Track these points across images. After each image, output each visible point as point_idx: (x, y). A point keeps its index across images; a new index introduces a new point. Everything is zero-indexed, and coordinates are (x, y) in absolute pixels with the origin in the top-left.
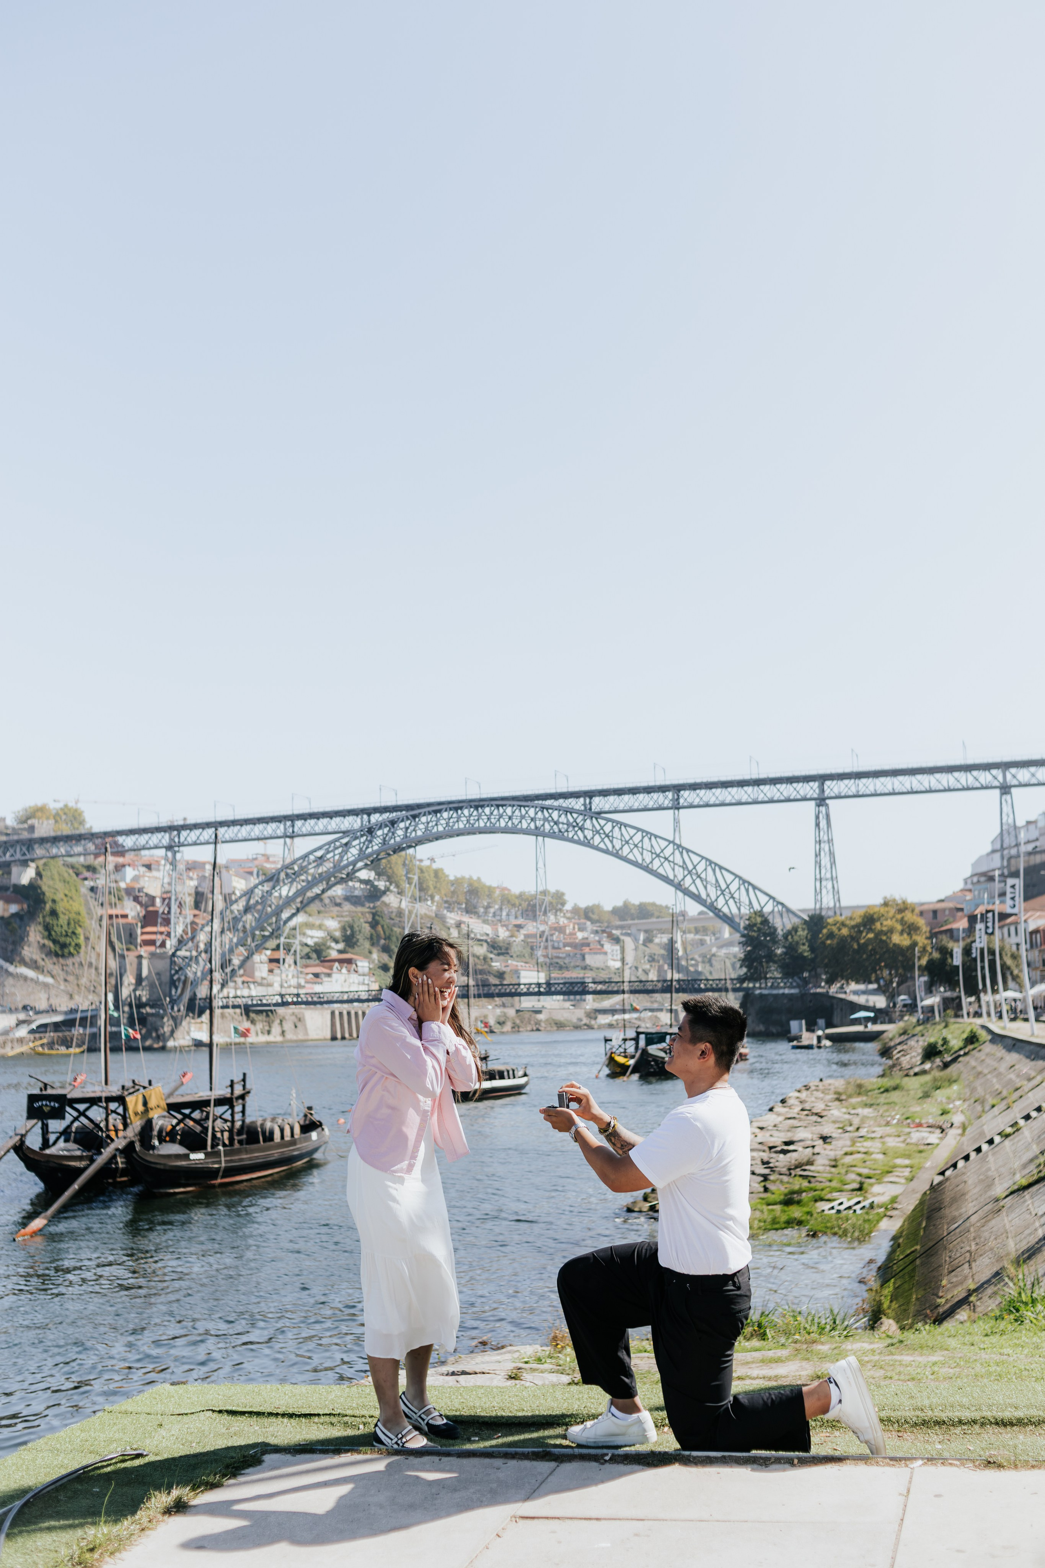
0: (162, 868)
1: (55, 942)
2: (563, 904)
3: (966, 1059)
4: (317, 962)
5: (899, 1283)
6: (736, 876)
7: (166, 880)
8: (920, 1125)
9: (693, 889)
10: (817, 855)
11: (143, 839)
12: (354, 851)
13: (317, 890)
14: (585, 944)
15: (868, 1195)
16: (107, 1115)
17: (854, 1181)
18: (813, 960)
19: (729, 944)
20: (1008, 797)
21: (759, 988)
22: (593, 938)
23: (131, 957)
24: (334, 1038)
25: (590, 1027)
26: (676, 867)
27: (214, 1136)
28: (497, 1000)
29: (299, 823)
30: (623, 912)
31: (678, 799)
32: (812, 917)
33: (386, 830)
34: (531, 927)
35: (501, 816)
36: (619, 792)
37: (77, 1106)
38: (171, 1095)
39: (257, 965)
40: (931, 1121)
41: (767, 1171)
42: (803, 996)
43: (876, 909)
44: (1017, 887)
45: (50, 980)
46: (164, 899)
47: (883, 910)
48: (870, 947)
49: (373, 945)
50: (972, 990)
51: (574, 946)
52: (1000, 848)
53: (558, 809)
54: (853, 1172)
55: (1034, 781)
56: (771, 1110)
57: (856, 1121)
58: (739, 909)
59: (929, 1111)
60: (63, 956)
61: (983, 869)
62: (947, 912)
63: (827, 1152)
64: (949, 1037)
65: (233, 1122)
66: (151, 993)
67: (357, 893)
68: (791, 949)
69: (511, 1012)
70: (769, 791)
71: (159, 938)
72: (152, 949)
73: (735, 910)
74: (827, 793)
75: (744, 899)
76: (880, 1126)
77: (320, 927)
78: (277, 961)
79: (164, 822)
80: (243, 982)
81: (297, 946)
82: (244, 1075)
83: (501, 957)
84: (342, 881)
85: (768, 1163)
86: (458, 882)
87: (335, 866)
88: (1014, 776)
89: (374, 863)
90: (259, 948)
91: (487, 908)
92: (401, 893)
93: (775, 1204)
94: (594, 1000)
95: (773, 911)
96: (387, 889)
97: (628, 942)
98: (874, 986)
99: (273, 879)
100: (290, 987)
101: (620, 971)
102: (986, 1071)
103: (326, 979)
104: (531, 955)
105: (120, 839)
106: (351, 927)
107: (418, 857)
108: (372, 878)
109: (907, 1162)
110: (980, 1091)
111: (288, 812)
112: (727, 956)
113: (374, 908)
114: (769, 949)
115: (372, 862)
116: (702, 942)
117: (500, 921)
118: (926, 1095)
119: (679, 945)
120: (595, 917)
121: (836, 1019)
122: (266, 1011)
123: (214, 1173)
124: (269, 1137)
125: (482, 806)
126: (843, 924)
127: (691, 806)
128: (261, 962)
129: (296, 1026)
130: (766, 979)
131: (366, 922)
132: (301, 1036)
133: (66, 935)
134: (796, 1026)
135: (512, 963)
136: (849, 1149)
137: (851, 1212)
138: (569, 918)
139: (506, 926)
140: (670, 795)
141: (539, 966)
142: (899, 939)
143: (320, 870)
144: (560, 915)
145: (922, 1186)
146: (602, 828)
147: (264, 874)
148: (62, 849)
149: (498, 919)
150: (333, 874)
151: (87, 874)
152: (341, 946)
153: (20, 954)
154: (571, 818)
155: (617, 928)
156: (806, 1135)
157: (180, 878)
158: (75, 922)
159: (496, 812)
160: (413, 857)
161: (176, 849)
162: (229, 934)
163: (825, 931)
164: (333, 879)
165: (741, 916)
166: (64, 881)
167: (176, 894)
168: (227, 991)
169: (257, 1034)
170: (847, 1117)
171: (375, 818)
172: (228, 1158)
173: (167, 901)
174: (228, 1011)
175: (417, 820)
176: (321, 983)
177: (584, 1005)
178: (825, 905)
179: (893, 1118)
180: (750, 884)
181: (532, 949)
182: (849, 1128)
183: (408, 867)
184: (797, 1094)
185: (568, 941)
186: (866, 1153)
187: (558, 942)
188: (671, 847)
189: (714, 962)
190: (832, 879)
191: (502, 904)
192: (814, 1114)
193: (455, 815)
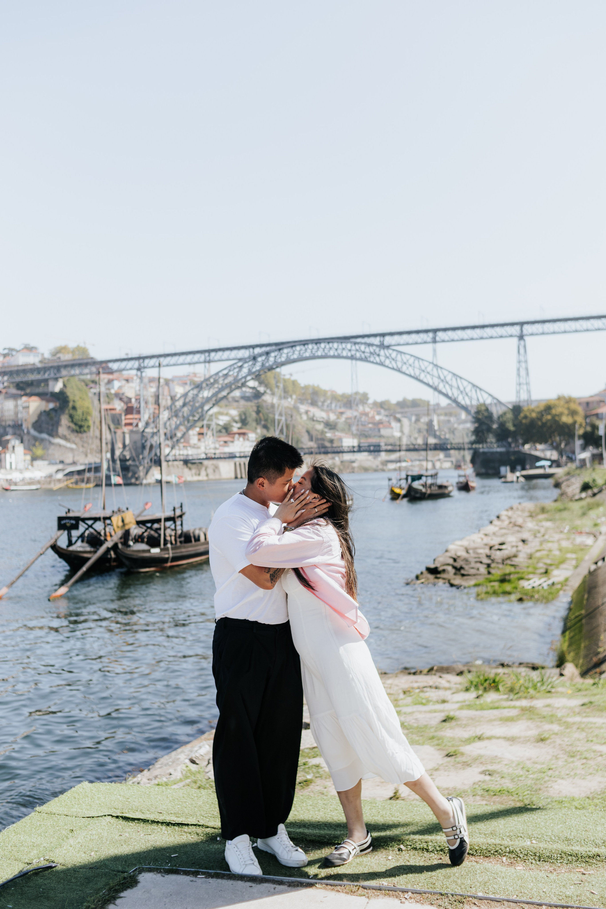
0: (134, 381)
1: (76, 424)
2: (367, 399)
4: (226, 434)
5: (572, 634)
6: (470, 383)
7: (138, 388)
8: (581, 533)
9: (444, 391)
10: (518, 370)
11: (123, 365)
12: (245, 371)
13: (224, 393)
14: (380, 422)
15: (551, 577)
16: (105, 527)
17: (542, 568)
18: (514, 432)
19: (465, 422)
21: (482, 448)
22: (385, 419)
23: (119, 432)
24: (236, 478)
25: (383, 470)
26: (434, 378)
27: (165, 540)
28: (330, 456)
29: (213, 354)
30: (403, 404)
31: (435, 338)
32: (514, 407)
33: (264, 358)
34: (349, 413)
35: (330, 348)
36: (400, 333)
37: (88, 522)
38: (139, 515)
39: (191, 437)
40: (587, 530)
41: (489, 562)
42: (508, 453)
43: (553, 402)
45: (74, 446)
46: (136, 400)
47: (557, 402)
48: (549, 424)
49: (257, 424)
51: (374, 424)
53: (365, 344)
54: (542, 562)
56: (491, 522)
57: (542, 531)
58: (471, 402)
59: (586, 524)
60: (80, 432)
62: (595, 403)
63: (526, 550)
64: (597, 478)
65: (175, 530)
66: (131, 453)
67: (248, 395)
68: (502, 425)
69: (338, 462)
70: (489, 331)
71: (135, 422)
72: (130, 428)
73: (468, 403)
74: (525, 332)
75: (474, 396)
76: (556, 533)
77: (227, 414)
78: (202, 434)
79: (135, 355)
80: (184, 446)
81: (213, 425)
82: (182, 504)
83: (332, 431)
84: (238, 388)
85: (490, 556)
86: (306, 387)
87: (234, 379)
89: (257, 377)
90: (192, 427)
91: (323, 402)
92: (273, 394)
93: (495, 581)
94: (385, 455)
95: (491, 404)
96: (265, 392)
97: (405, 421)
98: (550, 446)
99: (199, 387)
100: (210, 449)
101: (400, 439)
103: (231, 444)
104: (349, 429)
105: (110, 365)
106: (245, 414)
107: (283, 373)
108: (256, 386)
109: (573, 556)
111: (206, 348)
112: (463, 429)
113: (258, 403)
114: (489, 425)
115: (256, 376)
116: (449, 421)
117: (331, 410)
118: (584, 514)
119: (435, 423)
120: (386, 407)
121: (528, 467)
122: (198, 463)
123: (166, 560)
124: (198, 539)
125: (320, 343)
126: (533, 411)
127: (443, 341)
128: (194, 435)
129: (214, 471)
130: (486, 442)
131: (254, 411)
132: (217, 477)
133: (82, 420)
134: (504, 470)
135: (338, 434)
136: (538, 548)
137: (540, 588)
138: (371, 408)
139: (334, 412)
140: (431, 335)
141: (354, 436)
142: (566, 419)
143: (226, 381)
144: (366, 406)
145: (583, 572)
146: (390, 355)
147: (194, 384)
148: (77, 371)
149: (329, 410)
150: (233, 384)
151: (92, 385)
152: (239, 425)
153: (57, 432)
154: (372, 349)
155: (399, 413)
156: (512, 539)
157: (145, 388)
158: (87, 413)
159: (328, 346)
160: (280, 373)
161: (142, 370)
162: (175, 419)
163: (522, 415)
164: (233, 387)
165: (472, 406)
166: (80, 390)
167: (144, 396)
168: (174, 452)
169: (192, 476)
170: (536, 528)
171: (257, 351)
172: (174, 551)
173: (138, 400)
174: (176, 463)
175: (281, 351)
176: (228, 446)
177: (380, 458)
178: (522, 399)
179: (565, 528)
180: (477, 387)
181: (350, 426)
182: (538, 535)
183: (277, 378)
184: (506, 513)
185: (371, 421)
186: (549, 551)
187: (365, 422)
188: (431, 365)
189: (456, 433)
190: (527, 384)
191: (332, 400)
192: (516, 526)
193: (304, 349)
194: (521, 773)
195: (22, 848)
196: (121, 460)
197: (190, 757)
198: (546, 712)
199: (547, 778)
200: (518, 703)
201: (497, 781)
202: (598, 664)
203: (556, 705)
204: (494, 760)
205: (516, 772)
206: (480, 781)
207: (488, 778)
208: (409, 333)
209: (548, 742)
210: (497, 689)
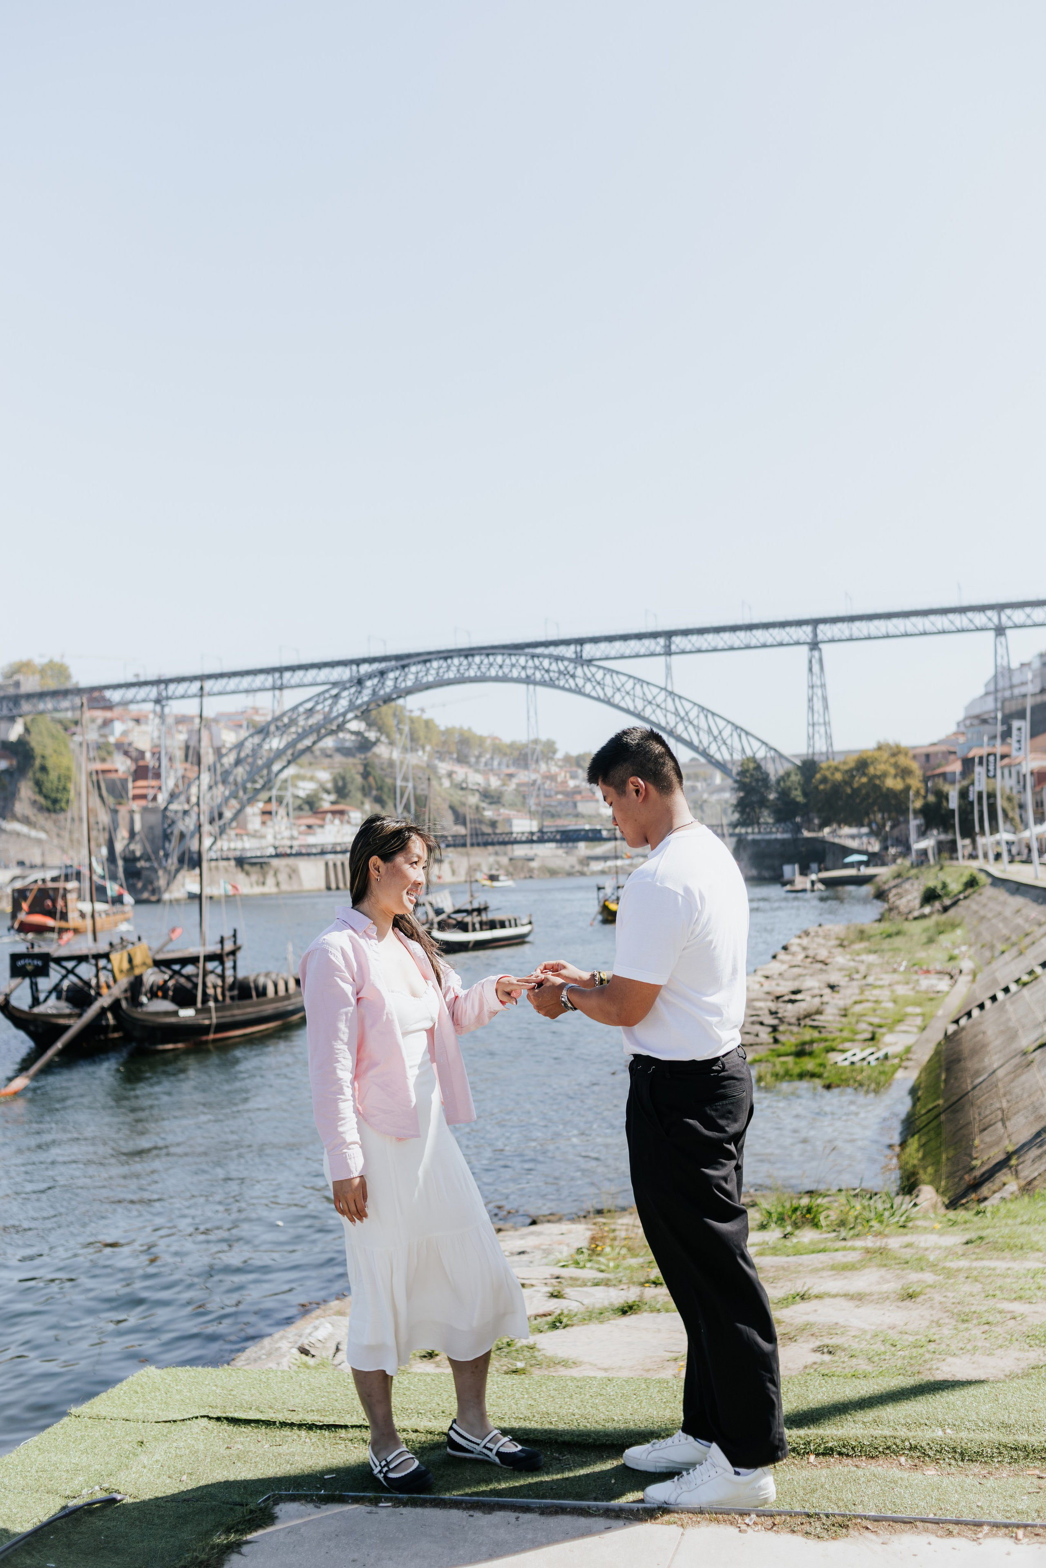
0: (150, 722)
1: (46, 797)
2: (554, 752)
3: (967, 902)
4: (310, 813)
5: (923, 1140)
6: (729, 722)
7: (156, 734)
8: (928, 972)
9: (685, 736)
10: (810, 700)
11: (130, 693)
12: (343, 703)
13: (307, 742)
14: (577, 791)
15: (881, 1046)
16: (98, 971)
17: (864, 1031)
18: (806, 805)
19: (721, 789)
20: (1002, 639)
21: (751, 833)
23: (123, 811)
24: (329, 888)
25: (582, 874)
26: (669, 715)
27: (204, 993)
28: (490, 849)
29: (287, 675)
31: (669, 646)
32: (805, 763)
33: (376, 681)
34: (523, 776)
35: (491, 665)
36: (610, 639)
37: (66, 964)
38: (158, 952)
39: (249, 818)
40: (939, 967)
41: (775, 1022)
42: (795, 841)
43: (870, 754)
44: (1023, 730)
45: (42, 835)
46: (153, 754)
47: (876, 754)
48: (864, 792)
49: (365, 795)
50: (968, 832)
51: (566, 794)
52: (993, 691)
53: (550, 656)
54: (865, 1021)
55: (1029, 622)
56: (774, 957)
57: (863, 969)
58: (732, 755)
59: (935, 956)
60: (55, 811)
61: (977, 711)
62: (940, 756)
63: (836, 1001)
64: (948, 881)
65: (222, 977)
66: (144, 847)
67: (348, 744)
68: (784, 794)
69: (504, 860)
70: (760, 636)
71: (151, 793)
72: (143, 803)
73: (727, 757)
74: (820, 637)
75: (737, 745)
76: (886, 972)
77: (312, 779)
78: (270, 813)
79: (151, 676)
80: (237, 835)
81: (288, 799)
82: (235, 931)
83: (494, 806)
84: (332, 732)
85: (776, 1013)
86: (449, 732)
87: (325, 718)
88: (1009, 618)
89: (365, 714)
90: (251, 801)
91: (478, 757)
92: (392, 743)
93: (786, 1054)
94: (587, 847)
95: (765, 758)
96: (378, 740)
98: (865, 830)
99: (263, 731)
100: (283, 838)
102: (990, 915)
103: (318, 830)
104: (524, 804)
105: (108, 694)
106: (343, 779)
107: (409, 707)
108: (362, 730)
109: (918, 1010)
110: (987, 936)
111: (276, 664)
112: (719, 802)
113: (365, 759)
114: (762, 794)
115: (363, 713)
116: (694, 788)
117: (492, 770)
118: (931, 941)
121: (829, 864)
122: (261, 864)
123: (206, 1030)
124: (262, 993)
125: (473, 655)
126: (837, 769)
127: (683, 652)
128: (254, 815)
129: (290, 877)
130: (759, 824)
131: (358, 773)
132: (295, 887)
133: (57, 790)
134: (789, 870)
135: (504, 812)
136: (858, 998)
137: (865, 1063)
138: (561, 767)
139: (498, 775)
140: (662, 641)
141: (532, 814)
142: (893, 783)
143: (311, 721)
144: (552, 763)
145: (936, 1036)
146: (593, 675)
147: (254, 726)
148: (49, 704)
149: (488, 770)
150: (323, 726)
151: (74, 729)
152: (333, 797)
153: (12, 810)
154: (561, 666)
156: (812, 983)
157: (169, 732)
158: (66, 778)
159: (486, 661)
160: (403, 708)
161: (164, 703)
162: (221, 787)
163: (818, 776)
164: (323, 731)
165: (733, 762)
166: (53, 737)
167: (166, 747)
168: (219, 844)
169: (252, 886)
170: (852, 964)
171: (365, 668)
172: (220, 1014)
173: (157, 755)
174: (222, 864)
175: (406, 670)
176: (314, 834)
177: (576, 852)
178: (817, 750)
179: (900, 964)
180: (742, 729)
181: (524, 797)
182: (856, 976)
183: (398, 716)
184: (797, 941)
185: (560, 789)
186: (876, 1002)
187: (550, 790)
188: (663, 693)
189: (705, 808)
190: (825, 724)
191: (493, 753)
192: (817, 961)
193: (445, 665)
194: (883, 1348)
195: (56, 1474)
196: (125, 860)
197: (299, 1344)
198: (908, 1253)
199: (927, 1356)
200: (859, 1243)
201: (843, 1362)
202: (976, 1186)
203: (922, 1245)
204: (833, 1329)
205: (873, 1347)
206: (815, 1363)
207: (827, 1358)
208: (625, 638)
209: (920, 1299)
210: (816, 1225)
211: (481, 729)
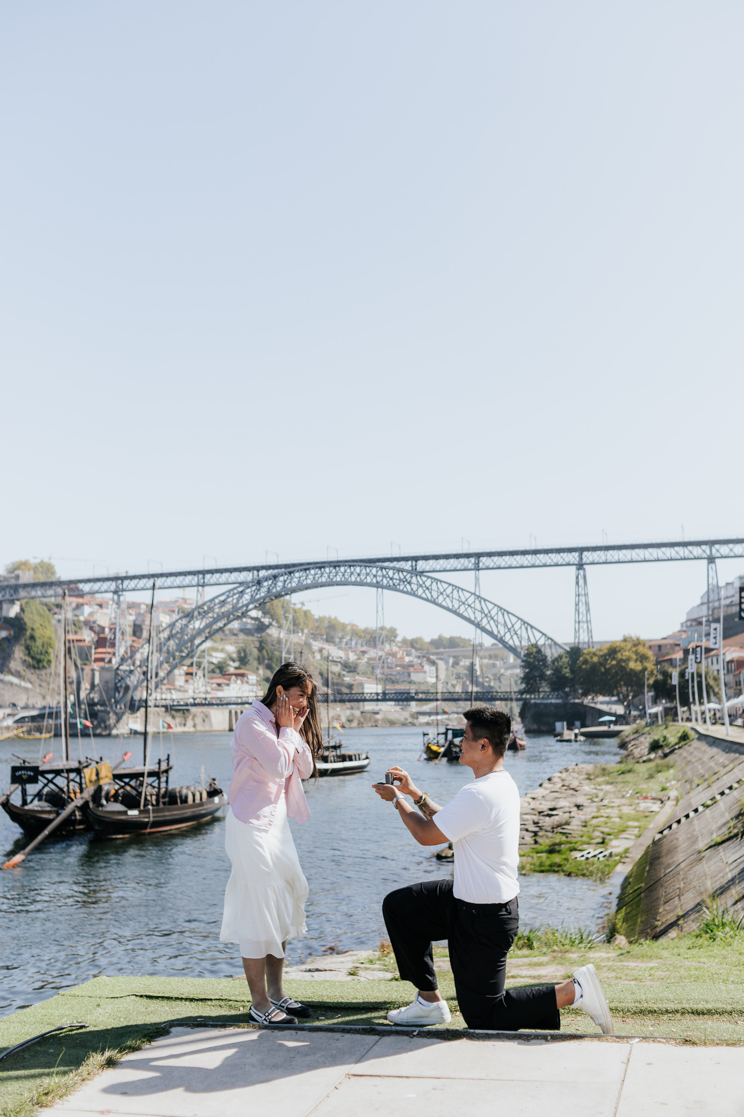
0: (110, 607)
1: (33, 658)
2: (396, 636)
3: (681, 751)
4: (220, 675)
5: (629, 910)
6: (519, 619)
7: (113, 615)
8: (646, 798)
9: (488, 627)
10: (577, 605)
11: (97, 586)
12: (247, 597)
13: (220, 624)
14: (411, 665)
15: (608, 847)
16: (68, 782)
17: (598, 837)
18: (572, 679)
19: (513, 667)
20: (713, 565)
21: (533, 699)
22: (416, 661)
23: (87, 669)
25: (413, 725)
26: (476, 612)
27: (146, 799)
28: (348, 704)
29: (208, 576)
30: (438, 643)
31: (478, 563)
32: (572, 649)
33: (270, 582)
34: (373, 653)
35: (352, 573)
36: (436, 557)
37: (47, 775)
38: (115, 768)
39: (177, 677)
40: (654, 795)
41: (537, 829)
42: (565, 705)
43: (618, 644)
44: (718, 630)
45: (29, 685)
46: (111, 629)
47: (623, 645)
48: (614, 671)
49: (259, 663)
50: (685, 702)
51: (403, 666)
52: (707, 602)
53: (393, 569)
54: (598, 830)
55: (732, 554)
56: (541, 785)
57: (601, 795)
58: (521, 642)
59: (653, 787)
60: (39, 668)
61: (695, 616)
62: (668, 647)
63: (580, 816)
64: (668, 736)
65: (159, 788)
66: (101, 695)
67: (249, 627)
68: (557, 671)
69: (357, 713)
70: (543, 558)
71: (107, 657)
72: (102, 664)
73: (517, 643)
74: (585, 560)
75: (525, 635)
76: (617, 798)
77: (222, 650)
78: (191, 674)
79: (112, 574)
80: (168, 689)
81: (205, 664)
83: (351, 674)
84: (238, 618)
85: (538, 823)
86: (321, 620)
87: (233, 607)
88: (718, 551)
89: (261, 605)
90: (181, 664)
91: (341, 638)
92: (280, 627)
93: (542, 852)
94: (416, 705)
95: (544, 644)
96: (270, 624)
97: (441, 664)
98: (615, 699)
99: (189, 616)
100: (200, 693)
101: (435, 685)
102: (694, 760)
103: (226, 688)
104: (372, 673)
105: (81, 586)
106: (244, 651)
107: (293, 601)
108: (259, 616)
109: (636, 824)
110: (689, 775)
111: (201, 568)
112: (512, 675)
113: (261, 637)
114: (542, 671)
116: (494, 666)
118: (651, 777)
119: (477, 667)
120: (418, 646)
121: (588, 722)
122: (183, 710)
123: (145, 825)
124: (185, 800)
125: (339, 566)
126: (594, 654)
127: (488, 568)
128: (180, 675)
129: (204, 721)
130: (539, 692)
131: (255, 647)
132: (207, 728)
133: (41, 653)
134: (560, 726)
135: (359, 678)
136: (595, 814)
137: (596, 859)
138: (399, 647)
139: (354, 651)
140: (473, 560)
141: (378, 680)
142: (634, 665)
143: (223, 610)
144: (393, 644)
145: (647, 841)
146: (424, 583)
147: (183, 612)
148: (39, 592)
149: (349, 647)
150: (232, 613)
151: (56, 610)
152: (237, 664)
153: (8, 667)
154: (402, 575)
155: (433, 654)
156: (565, 804)
157: (123, 614)
158: (48, 644)
159: (348, 571)
160: (289, 602)
161: (120, 593)
162: (157, 655)
163: (581, 659)
164: (232, 617)
165: (522, 647)
166: (40, 615)
167: (120, 625)
168: (154, 695)
169: (176, 726)
170: (594, 791)
171: (263, 573)
172: (155, 815)
173: (113, 630)
174: (157, 709)
175: (292, 575)
176: (222, 690)
177: (409, 709)
178: (581, 640)
179: (627, 793)
180: (528, 624)
181: (373, 668)
182: (596, 800)
183: (285, 608)
184: (559, 775)
185: (399, 663)
186: (607, 817)
187: (392, 664)
188: (473, 597)
189: (502, 679)
190: (587, 622)
191: (352, 636)
192: (571, 789)
193: (319, 572)
196: (88, 703)
208: (447, 557)
210: (530, 947)
211: (344, 618)
